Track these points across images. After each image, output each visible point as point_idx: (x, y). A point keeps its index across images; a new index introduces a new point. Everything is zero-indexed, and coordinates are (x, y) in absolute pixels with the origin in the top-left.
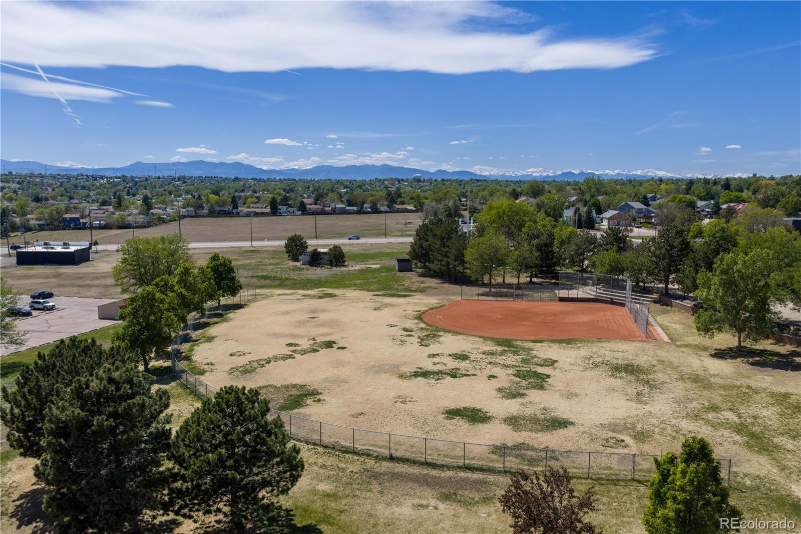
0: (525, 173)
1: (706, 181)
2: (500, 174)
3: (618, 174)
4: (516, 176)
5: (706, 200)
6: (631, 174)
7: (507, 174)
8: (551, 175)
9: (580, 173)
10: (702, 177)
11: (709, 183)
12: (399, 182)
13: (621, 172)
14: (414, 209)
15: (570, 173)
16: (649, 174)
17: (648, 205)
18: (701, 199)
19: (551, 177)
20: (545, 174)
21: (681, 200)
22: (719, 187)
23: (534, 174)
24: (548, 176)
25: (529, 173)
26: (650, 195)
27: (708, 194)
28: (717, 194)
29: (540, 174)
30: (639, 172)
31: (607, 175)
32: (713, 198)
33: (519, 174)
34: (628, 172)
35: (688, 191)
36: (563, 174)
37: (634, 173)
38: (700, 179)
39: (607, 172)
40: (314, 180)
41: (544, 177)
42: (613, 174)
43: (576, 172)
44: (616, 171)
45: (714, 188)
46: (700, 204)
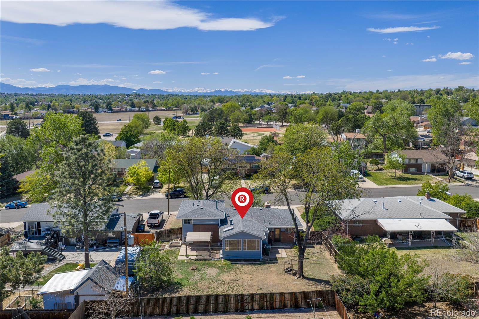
0: (193, 91)
1: (292, 96)
2: (179, 91)
3: (246, 91)
4: (189, 93)
5: (292, 104)
6: (253, 91)
7: (183, 91)
8: (208, 92)
9: (225, 91)
10: (290, 93)
11: (293, 97)
12: (128, 96)
13: (247, 90)
14: (166, 109)
15: (220, 91)
16: (263, 92)
17: (269, 105)
18: (290, 104)
19: (209, 93)
20: (205, 91)
21: (282, 103)
22: (297, 99)
23: (199, 92)
24: (207, 93)
25: (196, 91)
26: (270, 102)
27: (292, 101)
28: (296, 101)
29: (203, 91)
30: (257, 91)
31: (240, 92)
32: (294, 103)
33: (190, 91)
34: (251, 90)
35: (285, 100)
36: (216, 91)
37: (255, 91)
38: (289, 95)
39: (240, 90)
40: (69, 94)
41: (205, 93)
42: (243, 91)
43: (223, 90)
44: (245, 90)
45: (295, 99)
46: (289, 105)
